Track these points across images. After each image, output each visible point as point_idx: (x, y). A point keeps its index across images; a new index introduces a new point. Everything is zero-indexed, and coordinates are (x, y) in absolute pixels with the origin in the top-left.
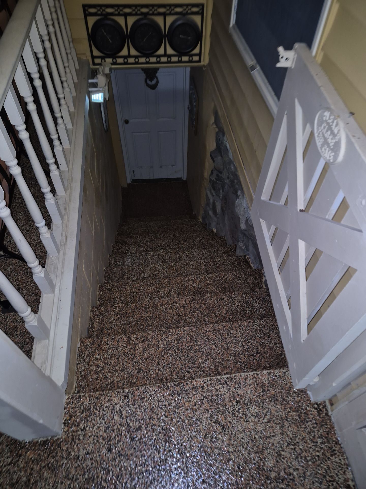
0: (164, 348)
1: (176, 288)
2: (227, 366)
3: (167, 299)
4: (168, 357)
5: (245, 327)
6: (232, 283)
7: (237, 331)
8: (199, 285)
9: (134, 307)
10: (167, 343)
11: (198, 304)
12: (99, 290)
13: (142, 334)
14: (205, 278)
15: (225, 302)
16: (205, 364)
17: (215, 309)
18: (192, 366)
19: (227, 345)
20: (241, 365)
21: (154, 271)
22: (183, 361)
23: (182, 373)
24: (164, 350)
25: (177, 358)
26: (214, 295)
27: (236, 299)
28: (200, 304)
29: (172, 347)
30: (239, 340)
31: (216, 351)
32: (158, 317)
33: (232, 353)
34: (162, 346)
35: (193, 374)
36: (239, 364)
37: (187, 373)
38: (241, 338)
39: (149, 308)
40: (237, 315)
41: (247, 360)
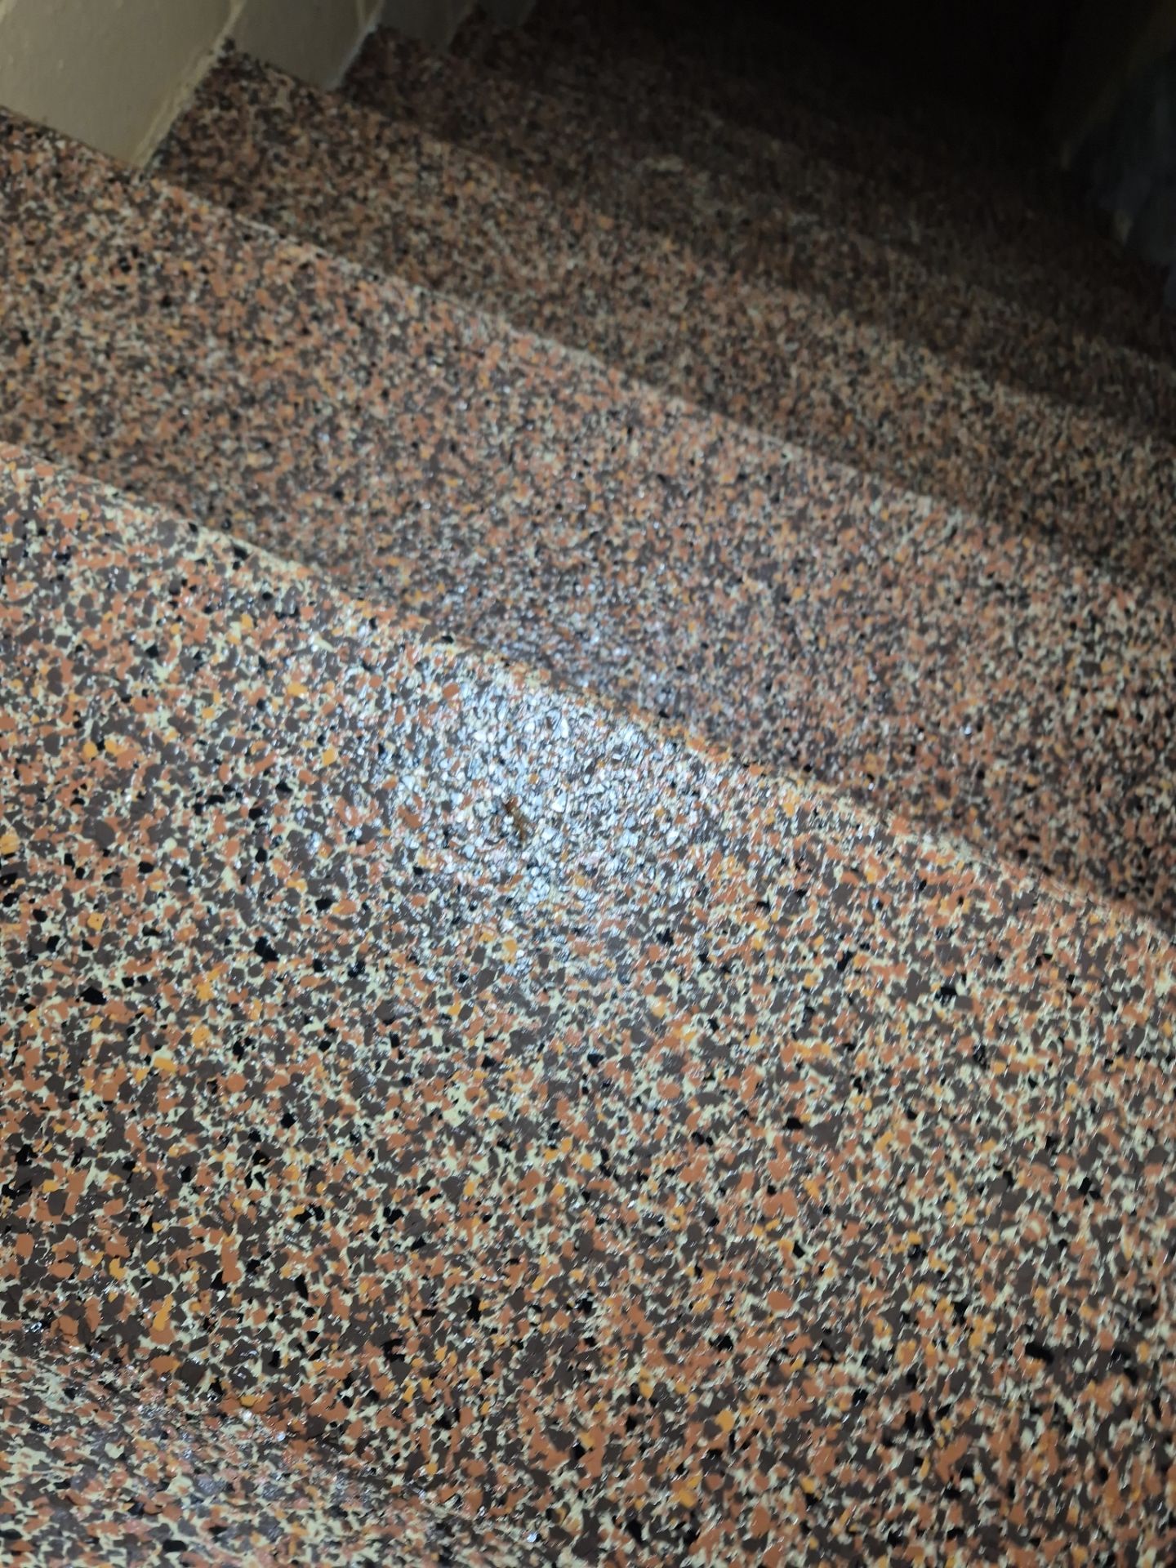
0: (168, 753)
1: (722, 353)
2: (706, 1319)
3: (581, 358)
4: (146, 867)
5: (1142, 1008)
6: (1120, 525)
7: (1030, 1003)
8: (886, 414)
9: (288, 271)
10: (224, 720)
11: (796, 528)
12: (207, 84)
13: (35, 490)
14: (957, 394)
15: (1018, 632)
16: (483, 1166)
17: (912, 638)
18: (332, 1108)
19: (841, 1094)
20: (860, 1396)
21: (657, 207)
22: (276, 998)
23: (188, 1125)
24: (153, 772)
25: (223, 938)
26: (970, 533)
27: (1129, 654)
28: (818, 536)
29: (254, 787)
30: (994, 1108)
31: (688, 1088)
32: (426, 452)
33: (843, 1213)
34: (157, 720)
35: (294, 1195)
36: (850, 1368)
37: (230, 1158)
38: (1034, 1106)
39: (395, 343)
40: (1055, 778)
41: (960, 1380)
